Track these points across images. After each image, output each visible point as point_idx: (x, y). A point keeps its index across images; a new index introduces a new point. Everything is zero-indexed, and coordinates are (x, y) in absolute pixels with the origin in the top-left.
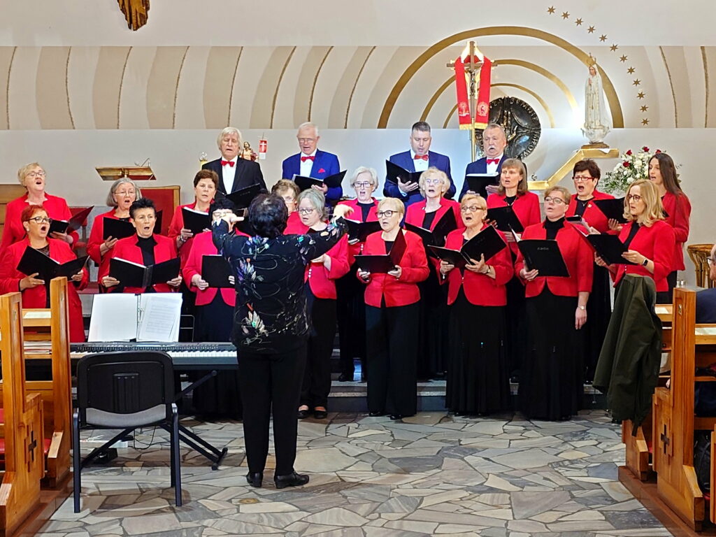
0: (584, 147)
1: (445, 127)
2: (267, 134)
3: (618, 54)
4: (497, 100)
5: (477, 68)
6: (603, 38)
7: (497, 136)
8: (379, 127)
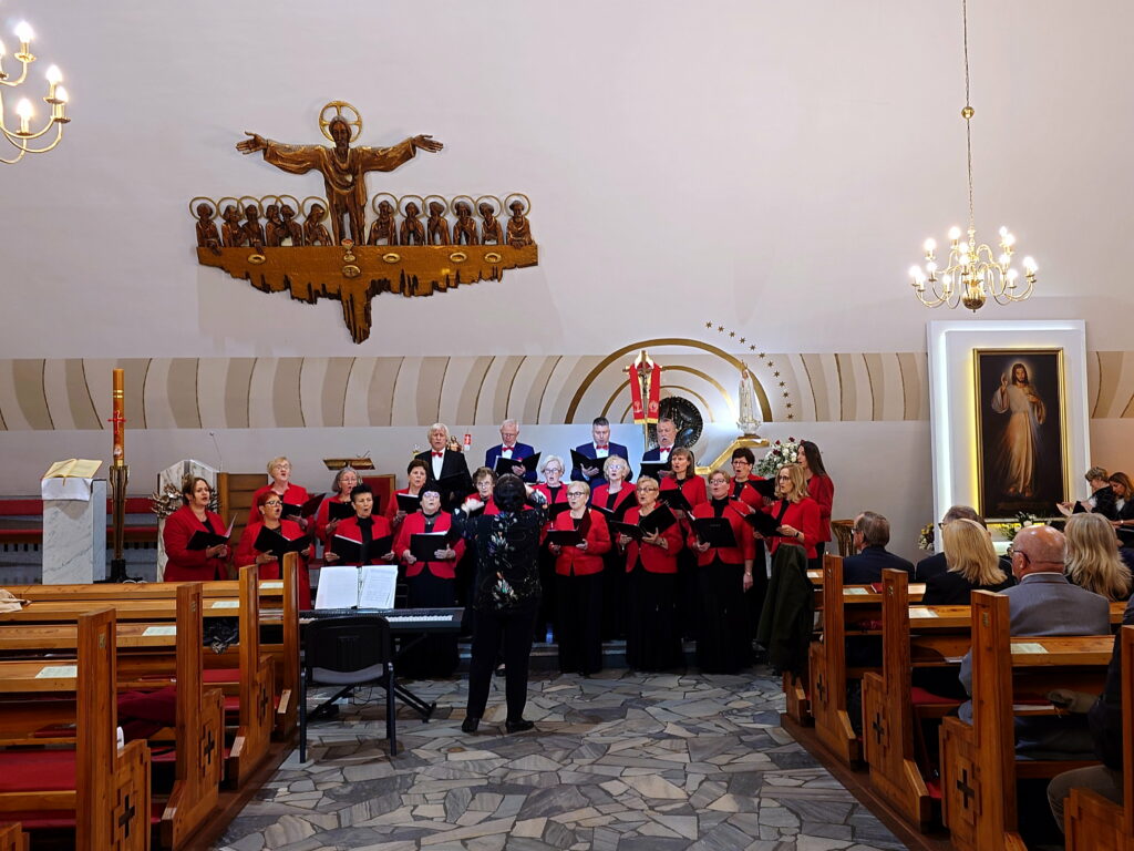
0: (739, 438)
1: (622, 422)
2: (471, 429)
3: (766, 360)
4: (665, 400)
5: (647, 372)
6: (753, 348)
7: (668, 429)
8: (566, 423)
